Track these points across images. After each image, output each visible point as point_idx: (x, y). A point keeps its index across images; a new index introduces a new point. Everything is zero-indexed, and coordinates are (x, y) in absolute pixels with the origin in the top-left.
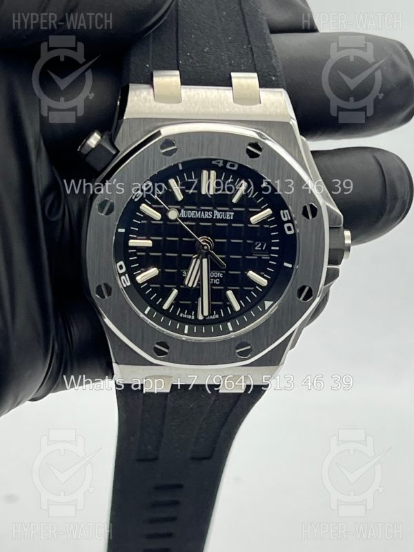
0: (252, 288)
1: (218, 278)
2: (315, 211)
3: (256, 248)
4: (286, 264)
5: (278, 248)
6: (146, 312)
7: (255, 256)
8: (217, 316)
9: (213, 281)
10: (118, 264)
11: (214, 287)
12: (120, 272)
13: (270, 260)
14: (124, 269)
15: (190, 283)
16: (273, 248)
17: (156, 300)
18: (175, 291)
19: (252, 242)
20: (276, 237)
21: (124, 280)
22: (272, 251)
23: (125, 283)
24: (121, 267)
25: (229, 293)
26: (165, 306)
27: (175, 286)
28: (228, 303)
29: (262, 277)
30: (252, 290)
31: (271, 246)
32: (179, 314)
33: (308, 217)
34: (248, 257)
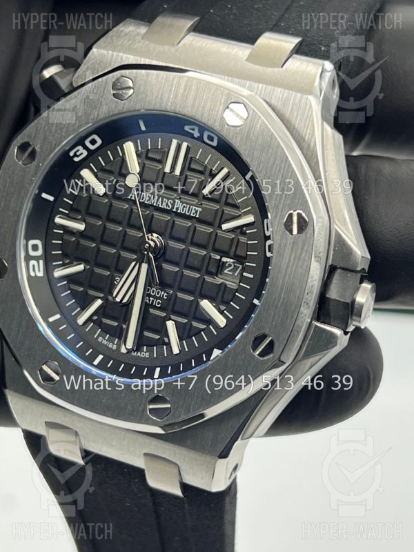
0: (204, 327)
1: (159, 298)
2: (303, 225)
3: (226, 271)
4: (256, 301)
5: (252, 276)
6: (51, 320)
7: (219, 280)
8: (147, 355)
9: (153, 301)
10: (32, 242)
11: (152, 311)
12: (32, 253)
13: (237, 291)
14: (40, 252)
15: (120, 295)
16: (245, 274)
17: (72, 308)
18: (99, 302)
19: (218, 257)
20: (252, 259)
21: (34, 266)
22: (242, 279)
23: (34, 270)
24: (35, 248)
25: (170, 325)
26: (81, 321)
27: (102, 295)
28: (166, 340)
29: (222, 312)
30: (203, 330)
31: (243, 270)
32: (98, 337)
33: (291, 232)
34: (208, 279)
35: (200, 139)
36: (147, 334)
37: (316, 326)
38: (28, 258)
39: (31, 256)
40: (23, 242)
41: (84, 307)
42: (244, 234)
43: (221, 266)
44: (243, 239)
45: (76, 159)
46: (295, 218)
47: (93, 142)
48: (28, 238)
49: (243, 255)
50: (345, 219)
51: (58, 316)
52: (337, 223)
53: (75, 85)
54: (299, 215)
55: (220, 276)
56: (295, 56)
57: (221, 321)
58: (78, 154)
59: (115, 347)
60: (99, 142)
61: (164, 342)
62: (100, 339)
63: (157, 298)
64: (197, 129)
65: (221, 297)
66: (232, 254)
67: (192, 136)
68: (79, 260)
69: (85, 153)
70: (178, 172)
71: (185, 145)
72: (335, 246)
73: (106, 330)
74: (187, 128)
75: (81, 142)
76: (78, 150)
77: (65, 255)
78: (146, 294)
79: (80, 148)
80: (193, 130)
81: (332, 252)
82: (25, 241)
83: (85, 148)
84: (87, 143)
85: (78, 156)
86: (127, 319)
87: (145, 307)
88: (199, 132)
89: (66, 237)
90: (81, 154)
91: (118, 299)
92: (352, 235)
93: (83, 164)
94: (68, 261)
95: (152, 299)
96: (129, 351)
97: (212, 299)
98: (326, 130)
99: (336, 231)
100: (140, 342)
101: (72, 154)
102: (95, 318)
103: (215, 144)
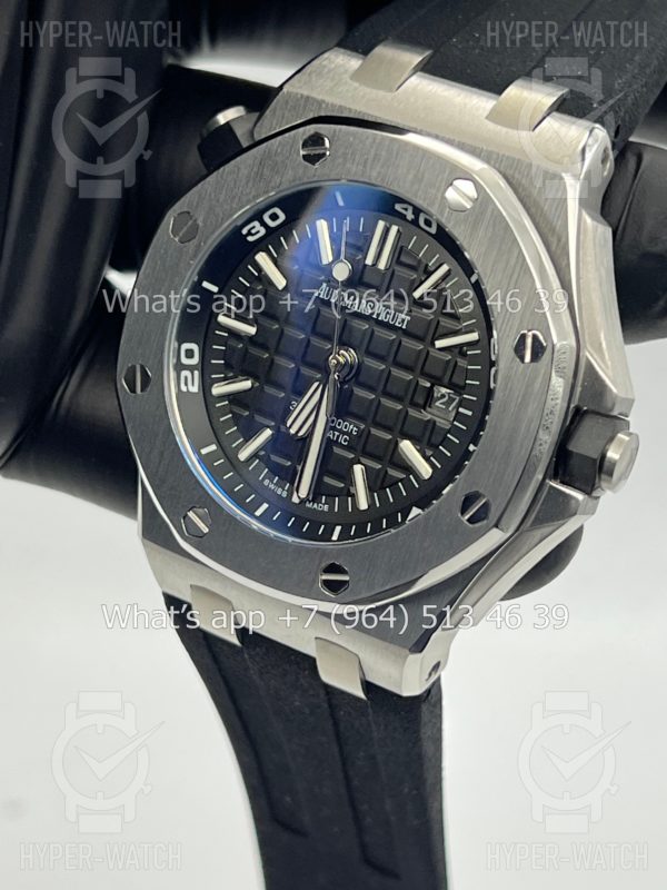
0: (403, 476)
1: (346, 433)
2: (539, 351)
3: (437, 404)
4: (472, 448)
5: (470, 413)
6: (204, 451)
7: (426, 416)
8: (326, 508)
9: (338, 437)
10: (186, 346)
11: (336, 450)
12: (185, 361)
13: (449, 431)
14: (195, 361)
15: (295, 426)
16: (461, 410)
17: (233, 437)
18: (268, 432)
19: (428, 385)
20: (472, 390)
21: (186, 378)
22: (458, 416)
23: (186, 384)
24: (190, 354)
25: (358, 469)
26: (243, 456)
27: (273, 424)
28: (352, 490)
29: (427, 459)
30: (401, 480)
31: (460, 404)
32: (263, 479)
33: (522, 358)
34: (412, 412)
35: (415, 222)
36: (327, 480)
37: (551, 486)
38: (179, 367)
39: (182, 364)
40: (174, 344)
41: (248, 438)
42: (464, 355)
43: (429, 397)
44: (462, 362)
45: (250, 239)
46: (529, 341)
47: (274, 217)
48: (181, 340)
49: (462, 384)
50: (601, 344)
51: (213, 447)
52: (589, 348)
53: (258, 137)
54: (535, 338)
55: (428, 409)
56: (554, 113)
57: (425, 470)
58: (253, 231)
59: (285, 494)
60: (282, 217)
61: (348, 493)
62: (266, 482)
63: (344, 433)
64: (410, 209)
65: (428, 439)
66: (446, 380)
67: (403, 217)
68: (247, 374)
69: (263, 231)
70: (382, 265)
71: (394, 229)
72: (584, 380)
73: (276, 470)
74: (398, 207)
75: (258, 216)
76: (254, 227)
77: (228, 366)
78: (329, 427)
79: (256, 224)
80: (406, 209)
81: (579, 389)
82: (176, 345)
83: (263, 224)
84: (266, 218)
85: (253, 235)
86: (303, 458)
87: (328, 444)
88: (413, 213)
89: (232, 342)
90: (258, 232)
91: (292, 431)
92: (607, 368)
93: (260, 245)
94: (231, 374)
95: (337, 433)
96: (303, 501)
97: (415, 440)
98: (585, 222)
99: (587, 359)
100: (318, 490)
101: (244, 231)
102: (262, 453)
103: (433, 230)
